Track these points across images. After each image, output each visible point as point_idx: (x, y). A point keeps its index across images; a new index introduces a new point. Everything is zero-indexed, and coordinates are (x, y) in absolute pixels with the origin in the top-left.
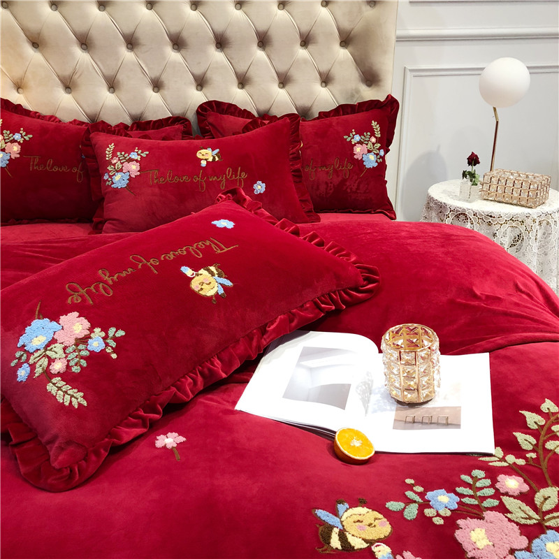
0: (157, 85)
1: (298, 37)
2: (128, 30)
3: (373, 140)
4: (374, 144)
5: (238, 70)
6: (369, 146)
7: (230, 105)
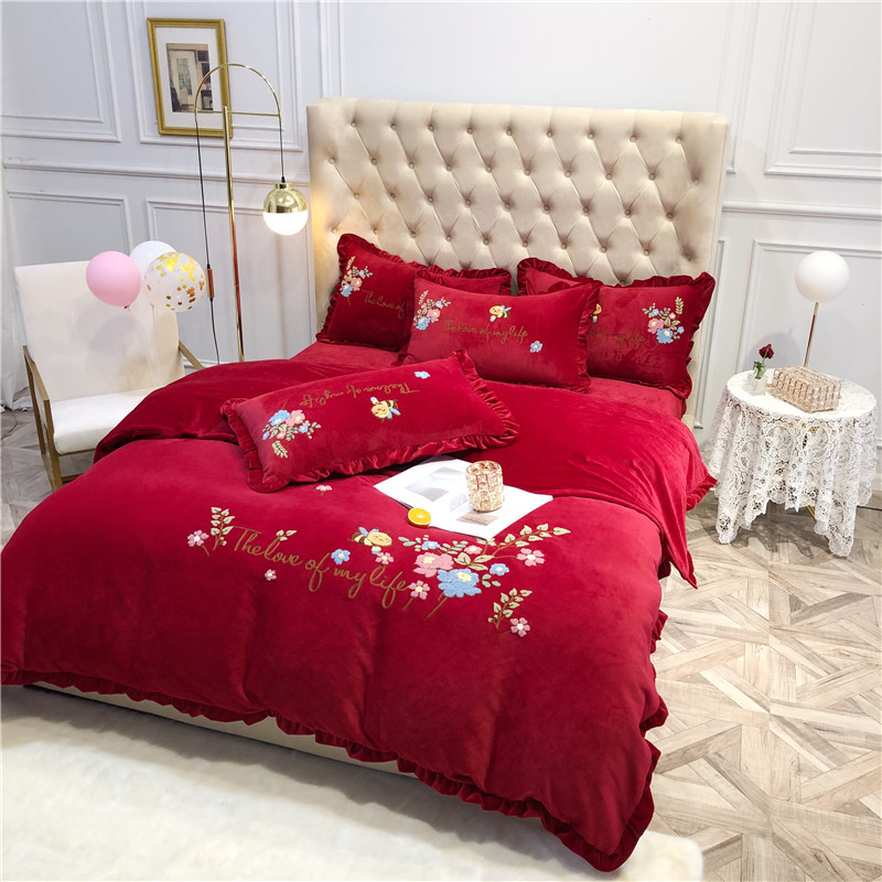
0: (487, 239)
1: (621, 207)
2: (465, 190)
3: (673, 316)
4: (672, 320)
5: (561, 233)
6: (666, 323)
7: (549, 264)
